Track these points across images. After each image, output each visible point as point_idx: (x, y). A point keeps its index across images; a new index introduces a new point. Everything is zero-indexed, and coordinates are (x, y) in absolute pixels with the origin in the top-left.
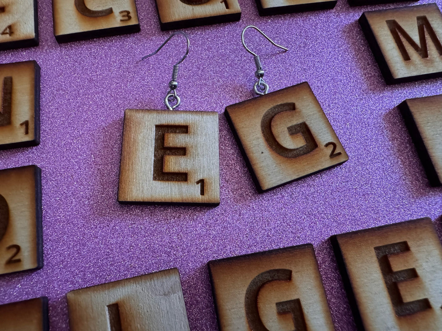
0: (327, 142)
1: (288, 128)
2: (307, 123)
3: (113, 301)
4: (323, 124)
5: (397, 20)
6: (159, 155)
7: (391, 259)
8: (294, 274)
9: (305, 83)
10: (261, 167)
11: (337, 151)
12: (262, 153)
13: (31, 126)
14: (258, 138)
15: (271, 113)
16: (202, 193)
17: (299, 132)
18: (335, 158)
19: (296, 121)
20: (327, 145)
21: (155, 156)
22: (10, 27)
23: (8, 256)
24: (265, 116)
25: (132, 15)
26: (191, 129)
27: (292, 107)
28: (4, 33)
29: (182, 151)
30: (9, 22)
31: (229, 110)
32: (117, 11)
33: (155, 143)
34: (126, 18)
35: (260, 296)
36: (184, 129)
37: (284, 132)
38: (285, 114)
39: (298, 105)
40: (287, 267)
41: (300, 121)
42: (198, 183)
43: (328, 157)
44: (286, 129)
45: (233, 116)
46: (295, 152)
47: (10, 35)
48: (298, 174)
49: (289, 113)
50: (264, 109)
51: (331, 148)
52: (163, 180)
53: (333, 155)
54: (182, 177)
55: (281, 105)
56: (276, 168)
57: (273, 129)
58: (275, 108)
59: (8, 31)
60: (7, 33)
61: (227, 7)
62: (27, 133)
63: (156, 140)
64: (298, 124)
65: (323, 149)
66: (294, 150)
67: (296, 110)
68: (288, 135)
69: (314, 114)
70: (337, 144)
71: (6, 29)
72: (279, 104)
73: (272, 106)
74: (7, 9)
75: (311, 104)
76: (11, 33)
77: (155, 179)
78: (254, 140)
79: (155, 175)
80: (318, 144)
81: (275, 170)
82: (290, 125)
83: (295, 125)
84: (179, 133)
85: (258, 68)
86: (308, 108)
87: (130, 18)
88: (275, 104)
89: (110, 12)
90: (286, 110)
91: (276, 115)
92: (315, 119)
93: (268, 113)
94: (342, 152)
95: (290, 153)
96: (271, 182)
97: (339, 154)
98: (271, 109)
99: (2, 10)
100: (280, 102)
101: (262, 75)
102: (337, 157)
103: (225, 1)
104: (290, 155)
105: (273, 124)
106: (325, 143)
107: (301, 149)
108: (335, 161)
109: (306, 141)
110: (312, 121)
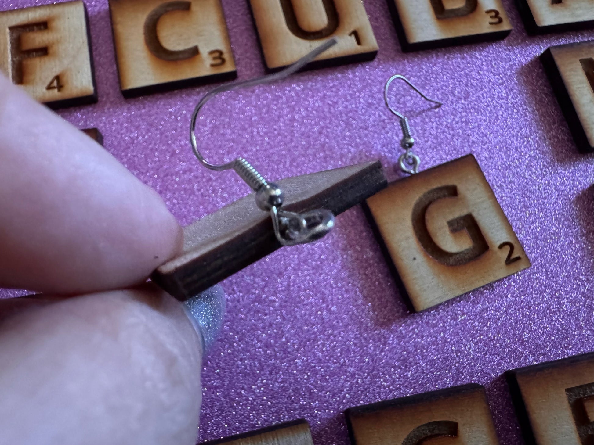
0: (501, 242)
1: (450, 223)
2: (475, 215)
4: (495, 216)
7: (586, 404)
8: (461, 428)
9: (470, 157)
10: (414, 279)
11: (514, 256)
12: (415, 259)
14: (407, 238)
15: (424, 200)
17: (462, 228)
18: (512, 265)
19: (458, 213)
20: (501, 246)
22: (58, 78)
24: (417, 205)
25: (226, 56)
27: (453, 192)
28: (49, 88)
30: (56, 71)
32: (204, 51)
34: (218, 61)
37: (443, 228)
38: (443, 202)
39: (461, 188)
40: (452, 419)
41: (464, 212)
43: (503, 263)
44: (446, 224)
45: (372, 206)
46: (458, 256)
47: (59, 90)
49: (449, 201)
50: (415, 195)
51: (506, 250)
53: (510, 261)
55: (438, 188)
56: (433, 280)
57: (427, 224)
58: (429, 193)
59: (55, 84)
60: (54, 88)
61: (359, 42)
64: (461, 217)
65: (496, 253)
66: (456, 254)
67: (459, 196)
68: (448, 232)
69: (483, 202)
70: (516, 245)
71: (52, 82)
72: (435, 187)
73: (425, 191)
74: (51, 51)
75: (478, 186)
76: (60, 87)
78: (402, 240)
80: (489, 245)
81: (433, 283)
82: (451, 218)
83: (458, 218)
85: (406, 135)
86: (475, 193)
87: (223, 61)
88: (430, 188)
89: (195, 52)
90: (445, 196)
91: (430, 203)
92: (485, 208)
93: (421, 200)
94: (521, 256)
95: (450, 258)
96: (427, 301)
97: (518, 258)
98: (424, 195)
99: (44, 51)
100: (436, 184)
101: (411, 145)
102: (516, 264)
103: (355, 33)
104: (451, 261)
105: (427, 217)
106: (499, 244)
107: (466, 252)
108: (512, 269)
109: (473, 241)
110: (480, 212)
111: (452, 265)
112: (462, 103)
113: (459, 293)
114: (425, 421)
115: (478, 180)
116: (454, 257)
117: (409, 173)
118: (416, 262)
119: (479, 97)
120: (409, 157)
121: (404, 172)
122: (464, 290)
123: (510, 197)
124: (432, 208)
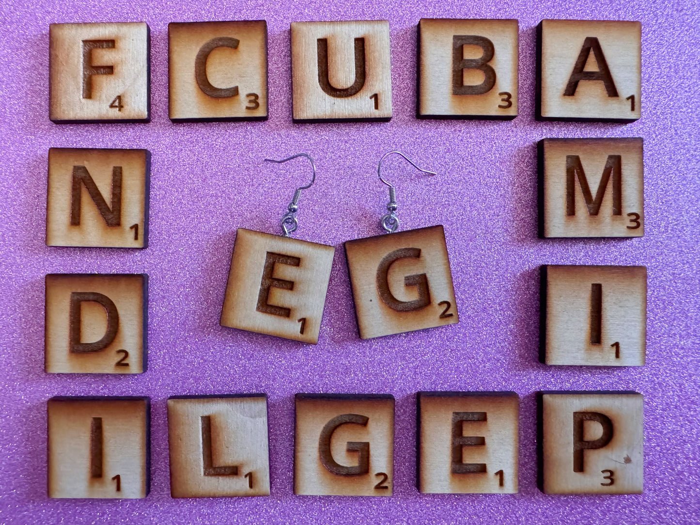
0: (442, 300)
1: (407, 278)
2: (428, 276)
3: (206, 414)
4: (444, 280)
5: (581, 157)
6: (266, 284)
7: (465, 424)
8: (370, 422)
9: (440, 227)
10: (366, 315)
11: (449, 312)
13: (141, 231)
14: (371, 284)
15: (393, 256)
16: (302, 332)
17: (415, 284)
18: (444, 319)
19: (416, 271)
20: (441, 304)
21: (262, 284)
22: (119, 97)
23: (118, 358)
24: (385, 260)
25: (261, 101)
26: (303, 263)
27: (417, 254)
28: (112, 106)
29: (290, 285)
30: (118, 90)
31: (349, 246)
32: (243, 93)
33: (264, 270)
34: (253, 105)
35: (334, 434)
36: (296, 261)
37: (400, 281)
38: (406, 261)
39: (424, 253)
40: (366, 415)
41: (421, 272)
42: (299, 321)
43: (438, 316)
44: (404, 278)
47: (120, 110)
49: (412, 261)
50: (385, 252)
51: (445, 306)
52: (265, 312)
53: (444, 316)
54: (286, 312)
55: (406, 249)
56: (381, 319)
57: (389, 277)
58: (398, 251)
59: (117, 104)
60: (116, 107)
61: (376, 106)
62: (136, 238)
63: (266, 268)
64: (418, 275)
65: (435, 308)
66: (404, 303)
67: (421, 259)
68: (403, 285)
69: (438, 266)
70: (452, 305)
71: (114, 102)
72: (403, 248)
73: (395, 249)
74: (115, 71)
75: (439, 253)
76: (121, 107)
77: (258, 309)
78: (366, 285)
79: (259, 305)
80: (432, 301)
81: (380, 321)
82: (409, 274)
83: (415, 275)
84: (290, 264)
85: (392, 200)
86: (435, 257)
87: (257, 105)
88: (400, 247)
89: (235, 92)
90: (410, 257)
91: (397, 259)
92: (438, 272)
93: (390, 255)
94: (454, 314)
95: (400, 304)
96: (371, 332)
97: (451, 315)
98: (394, 252)
99: (110, 70)
100: (405, 245)
101: (394, 209)
102: (447, 319)
103: (376, 96)
104: (399, 307)
105: (390, 271)
106: (439, 301)
107: (412, 302)
108: (443, 323)
109: (421, 295)
110: (433, 274)
111: (399, 311)
113: (397, 331)
114: (348, 412)
116: (403, 305)
117: (388, 231)
118: (371, 302)
120: (392, 217)
121: (386, 230)
124: (396, 264)
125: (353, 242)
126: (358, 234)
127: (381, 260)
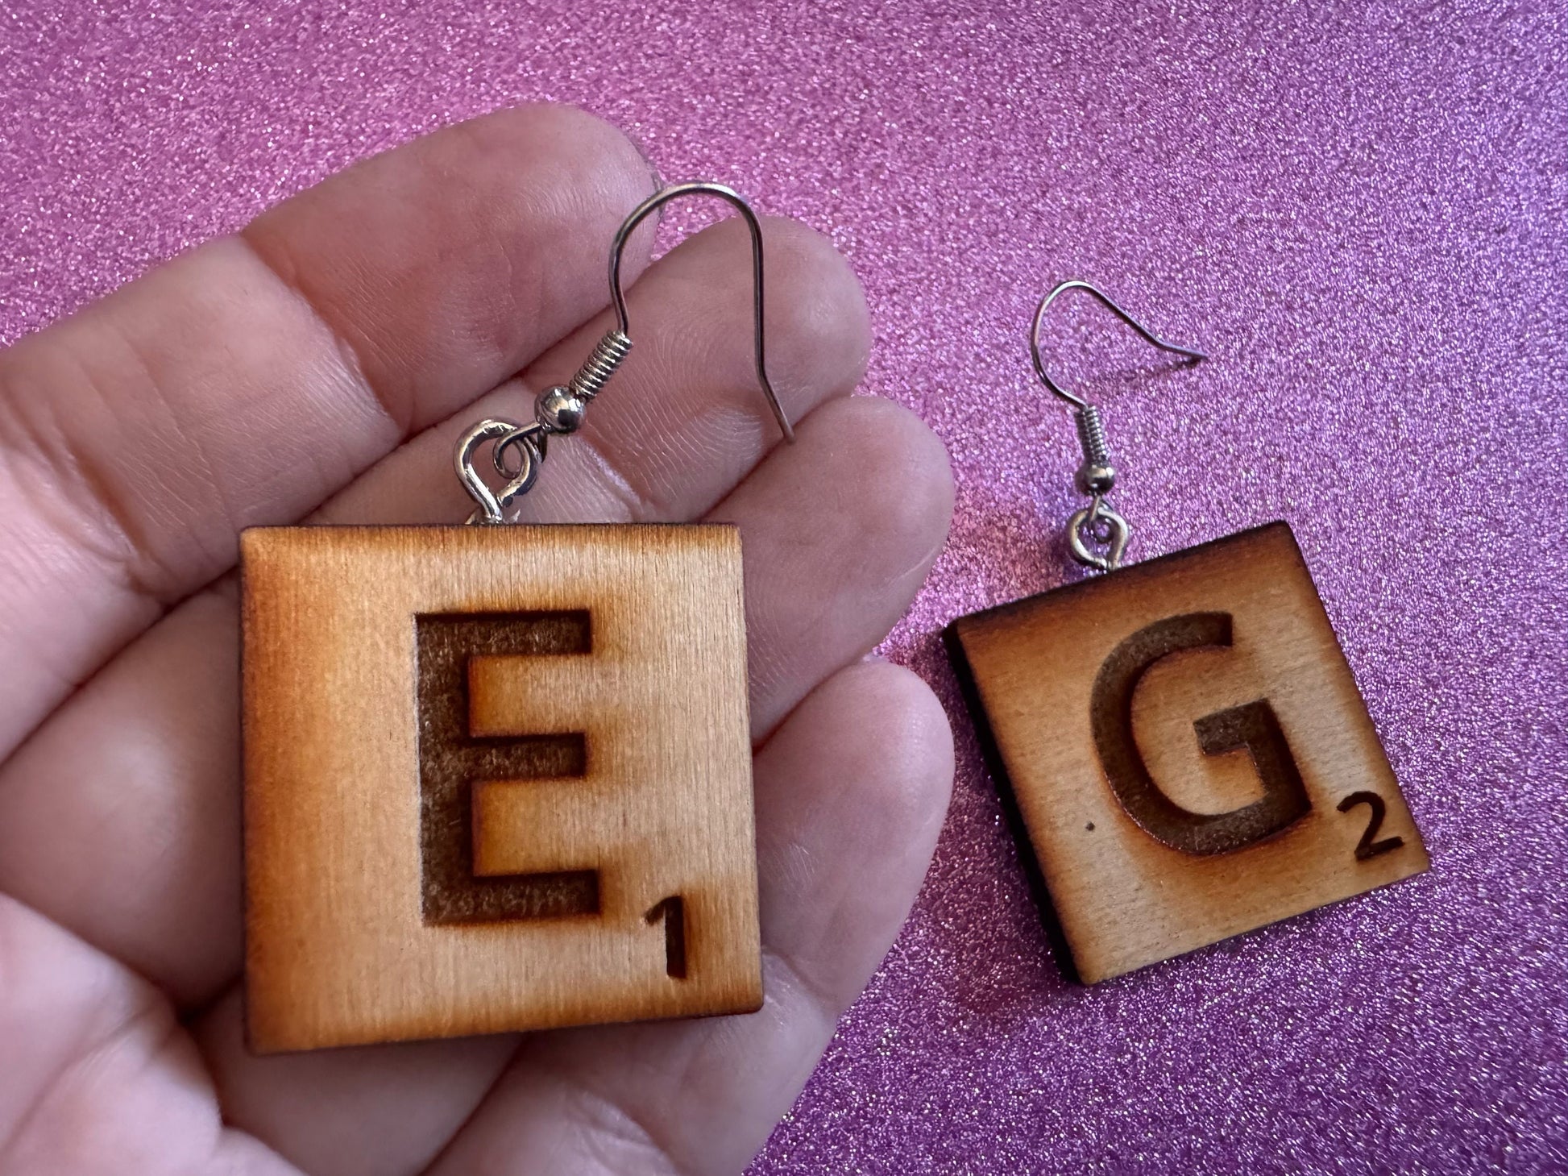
0: (1350, 792)
1: (1203, 726)
2: (1277, 705)
4: (1338, 713)
9: (1279, 530)
10: (1083, 888)
11: (1384, 835)
12: (1091, 827)
14: (1078, 763)
15: (1132, 650)
17: (1236, 744)
18: (1375, 864)
19: (1229, 696)
20: (1348, 804)
24: (1110, 665)
27: (1220, 634)
31: (965, 637)
37: (1180, 740)
38: (1189, 662)
39: (1245, 625)
41: (1249, 697)
43: (1349, 855)
44: (1191, 727)
45: (981, 664)
46: (1217, 825)
48: (1226, 925)
49: (1206, 658)
50: (1108, 636)
51: (1363, 817)
53: (1370, 850)
55: (1176, 619)
56: (1140, 894)
57: (1137, 724)
58: (1147, 631)
64: (1237, 710)
65: (1331, 823)
66: (1213, 819)
67: (1239, 647)
68: (1195, 754)
69: (1305, 668)
70: (1390, 804)
72: (1168, 616)
73: (1137, 625)
75: (1296, 621)
78: (1059, 770)
80: (1313, 800)
81: (1139, 904)
82: (1207, 709)
83: (1227, 711)
85: (1092, 455)
86: (1286, 637)
88: (1152, 618)
90: (1195, 645)
91: (1151, 662)
92: (1311, 689)
93: (1123, 650)
94: (1405, 837)
95: (1196, 828)
96: (1117, 955)
97: (1395, 844)
98: (1136, 636)
100: (1171, 606)
101: (1105, 485)
102: (1384, 859)
104: (1198, 838)
105: (1139, 705)
106: (1340, 798)
107: (1241, 814)
108: (1375, 876)
109: (1265, 777)
110: (1296, 699)
111: (1200, 854)
112: (1271, 361)
113: (1211, 935)
115: (1295, 600)
116: (1206, 827)
117: (1094, 566)
118: (1092, 835)
119: (1321, 343)
120: (1101, 518)
121: (1084, 562)
122: (1230, 928)
123: (1386, 653)
124: (1154, 677)
125: (980, 619)
126: (990, 591)
127: (1098, 668)
